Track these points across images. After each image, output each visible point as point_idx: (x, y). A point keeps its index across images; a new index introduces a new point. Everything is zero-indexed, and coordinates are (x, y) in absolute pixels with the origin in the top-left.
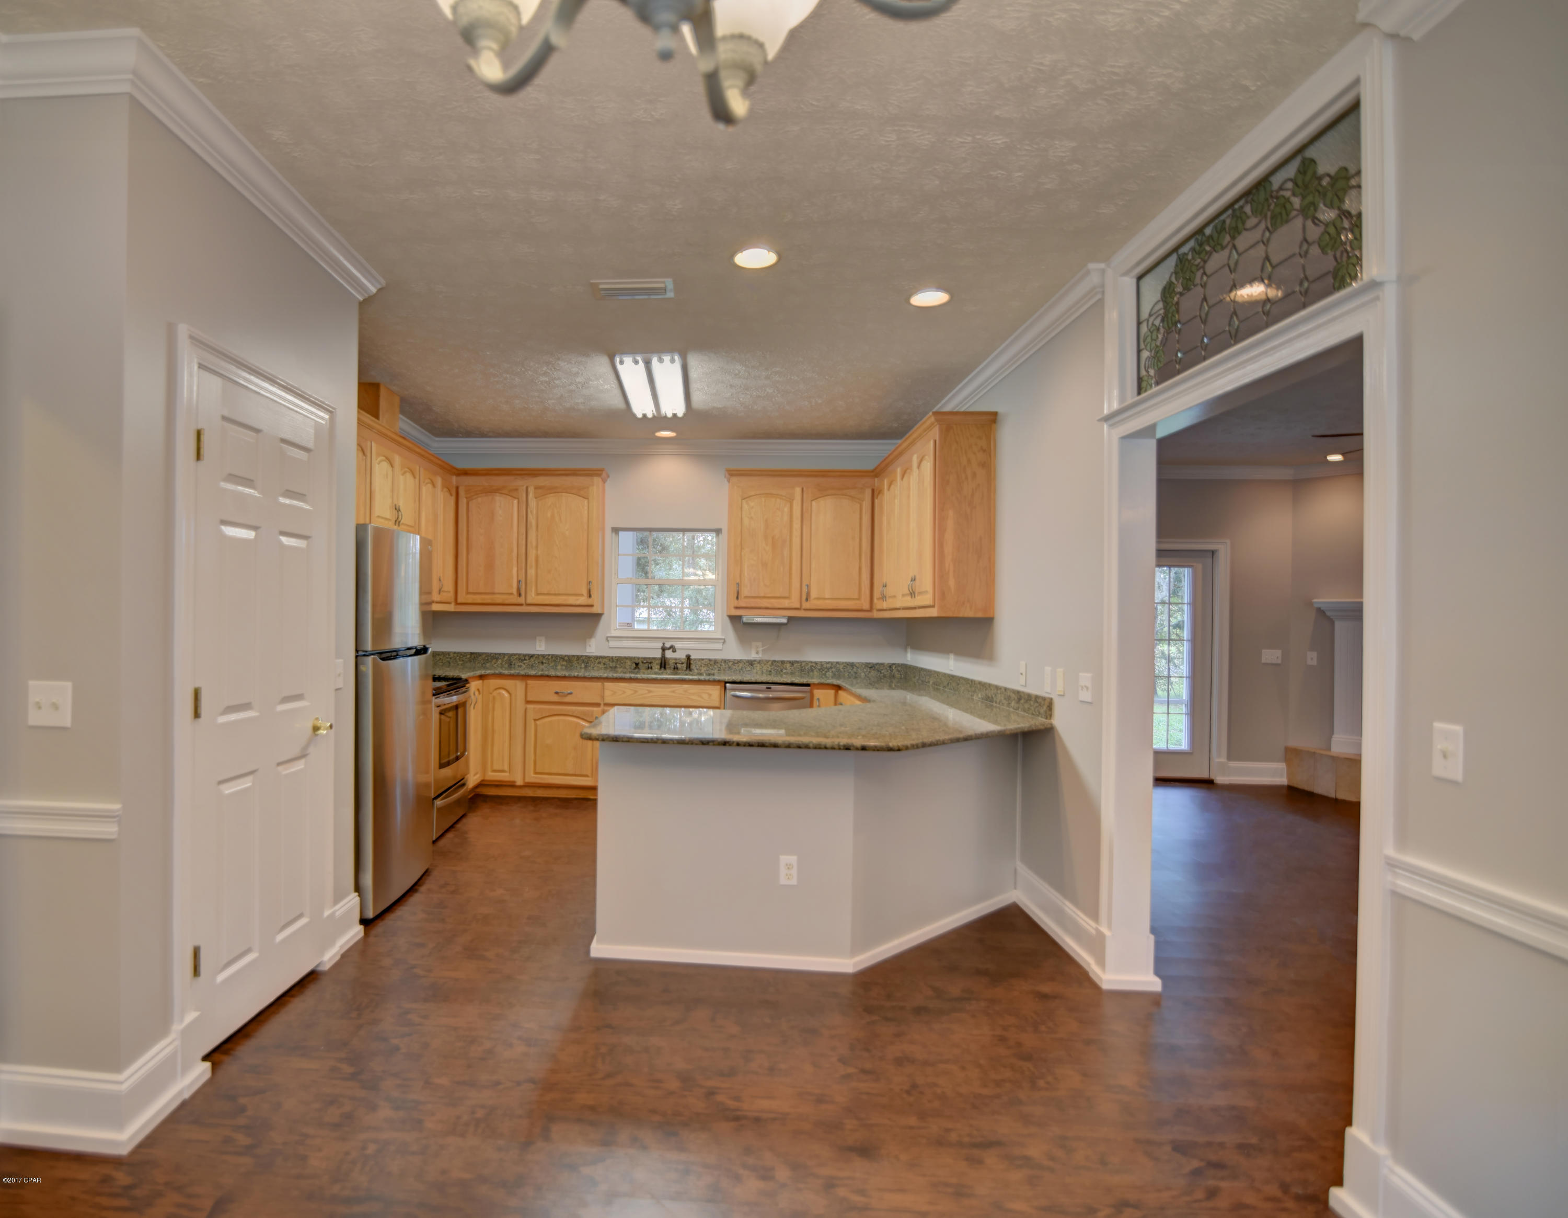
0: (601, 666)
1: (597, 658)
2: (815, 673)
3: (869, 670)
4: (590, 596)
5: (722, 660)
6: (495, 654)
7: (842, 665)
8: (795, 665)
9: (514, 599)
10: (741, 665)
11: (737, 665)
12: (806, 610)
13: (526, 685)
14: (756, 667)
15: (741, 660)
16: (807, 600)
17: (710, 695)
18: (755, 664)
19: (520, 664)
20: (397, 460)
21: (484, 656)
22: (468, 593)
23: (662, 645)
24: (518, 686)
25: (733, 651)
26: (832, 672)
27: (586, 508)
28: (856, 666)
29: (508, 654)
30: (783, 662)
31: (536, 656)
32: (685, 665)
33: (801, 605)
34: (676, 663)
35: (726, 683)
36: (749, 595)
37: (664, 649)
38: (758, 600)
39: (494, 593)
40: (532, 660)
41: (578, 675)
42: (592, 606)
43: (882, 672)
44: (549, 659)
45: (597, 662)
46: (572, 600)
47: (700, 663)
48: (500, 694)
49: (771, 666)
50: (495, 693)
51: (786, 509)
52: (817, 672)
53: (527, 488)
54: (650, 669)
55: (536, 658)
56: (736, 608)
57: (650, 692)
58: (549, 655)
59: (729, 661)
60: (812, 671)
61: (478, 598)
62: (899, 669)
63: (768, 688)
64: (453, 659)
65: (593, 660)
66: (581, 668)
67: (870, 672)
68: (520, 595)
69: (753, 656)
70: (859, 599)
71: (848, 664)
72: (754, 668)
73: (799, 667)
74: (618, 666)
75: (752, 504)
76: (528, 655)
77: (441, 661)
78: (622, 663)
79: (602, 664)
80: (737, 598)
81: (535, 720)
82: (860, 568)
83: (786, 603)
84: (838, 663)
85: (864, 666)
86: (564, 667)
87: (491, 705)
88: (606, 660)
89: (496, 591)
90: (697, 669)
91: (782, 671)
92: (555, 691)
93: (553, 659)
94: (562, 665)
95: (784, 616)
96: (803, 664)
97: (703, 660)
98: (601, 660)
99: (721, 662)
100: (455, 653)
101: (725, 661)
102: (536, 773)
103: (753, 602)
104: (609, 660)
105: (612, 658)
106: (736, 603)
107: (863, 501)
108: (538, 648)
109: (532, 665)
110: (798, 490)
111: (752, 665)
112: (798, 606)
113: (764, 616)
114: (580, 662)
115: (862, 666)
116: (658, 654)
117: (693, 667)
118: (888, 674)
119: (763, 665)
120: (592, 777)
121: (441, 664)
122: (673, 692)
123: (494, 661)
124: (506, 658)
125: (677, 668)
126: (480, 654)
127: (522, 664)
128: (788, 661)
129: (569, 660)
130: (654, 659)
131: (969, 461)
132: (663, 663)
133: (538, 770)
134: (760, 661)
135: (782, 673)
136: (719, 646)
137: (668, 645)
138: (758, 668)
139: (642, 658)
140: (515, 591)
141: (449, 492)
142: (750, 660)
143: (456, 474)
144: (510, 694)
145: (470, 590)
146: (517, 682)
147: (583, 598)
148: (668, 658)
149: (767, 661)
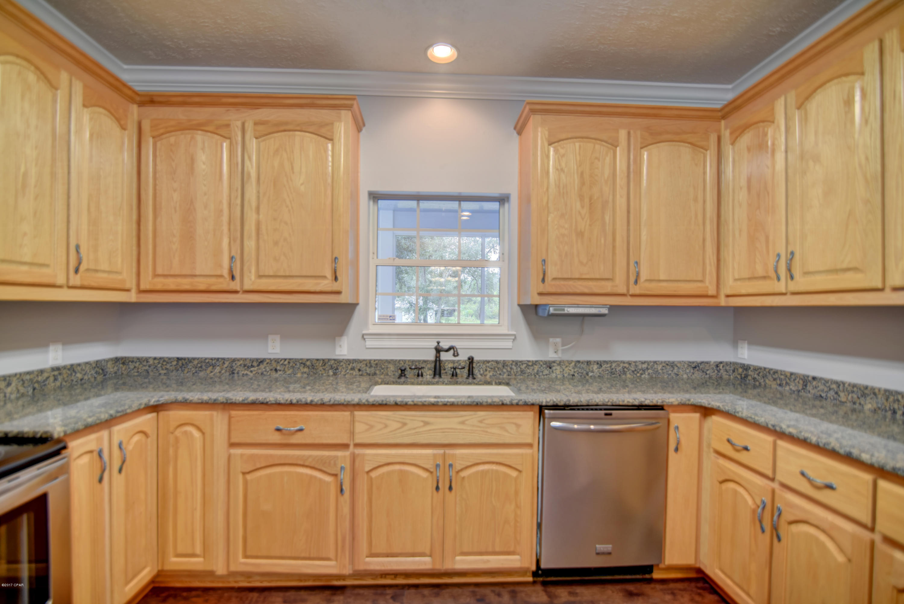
0: (354, 373)
1: (349, 361)
2: (628, 376)
3: (692, 371)
4: (336, 279)
5: (513, 361)
6: (212, 359)
7: (661, 366)
8: (604, 366)
9: (226, 284)
10: (536, 368)
11: (532, 368)
12: (633, 296)
13: (230, 418)
14: (556, 369)
15: (536, 361)
16: (636, 282)
17: (518, 426)
18: (553, 366)
19: (246, 372)
21: (196, 362)
22: (156, 275)
23: (436, 344)
24: (218, 424)
25: (526, 349)
26: (649, 374)
27: (330, 155)
28: (677, 366)
29: (228, 359)
30: (588, 363)
31: (268, 361)
32: (466, 371)
33: (628, 290)
34: (455, 369)
35: (542, 408)
36: (560, 276)
37: (438, 350)
38: (571, 283)
39: (195, 276)
40: (262, 366)
41: (312, 401)
42: (339, 293)
43: (708, 372)
44: (285, 365)
45: (350, 367)
46: (310, 285)
47: (484, 366)
48: (186, 432)
49: (574, 368)
50: (178, 432)
51: (608, 160)
52: (630, 374)
53: (243, 124)
54: (420, 377)
55: (268, 363)
56: (540, 294)
57: (426, 423)
58: (285, 360)
59: (522, 362)
60: (625, 373)
61: (171, 284)
62: (728, 368)
63: (606, 414)
64: (152, 367)
65: (344, 366)
66: (328, 376)
67: (693, 373)
68: (233, 278)
69: (551, 356)
70: (702, 281)
72: (553, 371)
73: (609, 369)
74: (378, 372)
75: (561, 150)
76: (257, 360)
77: (136, 370)
78: (383, 369)
79: (356, 370)
80: (543, 280)
81: (244, 473)
82: (704, 240)
83: (608, 287)
84: (655, 362)
86: (305, 375)
87: (171, 451)
88: (363, 366)
89: (198, 272)
90: (481, 375)
91: (587, 374)
92: (275, 427)
93: (291, 365)
94: (303, 373)
95: (604, 305)
97: (488, 362)
98: (354, 365)
99: (512, 365)
100: (155, 359)
101: (517, 363)
102: (246, 556)
103: (561, 287)
104: (366, 365)
105: (370, 361)
106: (542, 288)
107: (706, 150)
108: (270, 350)
109: (262, 374)
110: (622, 134)
111: (550, 368)
112: (623, 290)
113: (576, 305)
114: (327, 367)
115: (684, 366)
116: (431, 356)
117: (476, 371)
118: (714, 375)
119: (563, 367)
120: (336, 560)
121: (136, 374)
122: (463, 423)
124: (227, 364)
125: (456, 375)
126: (190, 360)
127: (249, 373)
128: (595, 362)
129: (313, 365)
130: (426, 362)
132: (438, 366)
133: (249, 553)
134: (560, 362)
135: (587, 377)
136: (508, 344)
137: (445, 345)
138: (558, 372)
139: (409, 361)
140: (225, 272)
141: (118, 120)
142: (549, 361)
143: (132, 100)
144: (203, 433)
145: (159, 271)
146: (215, 413)
147: (325, 282)
148: (442, 361)
149: (570, 362)
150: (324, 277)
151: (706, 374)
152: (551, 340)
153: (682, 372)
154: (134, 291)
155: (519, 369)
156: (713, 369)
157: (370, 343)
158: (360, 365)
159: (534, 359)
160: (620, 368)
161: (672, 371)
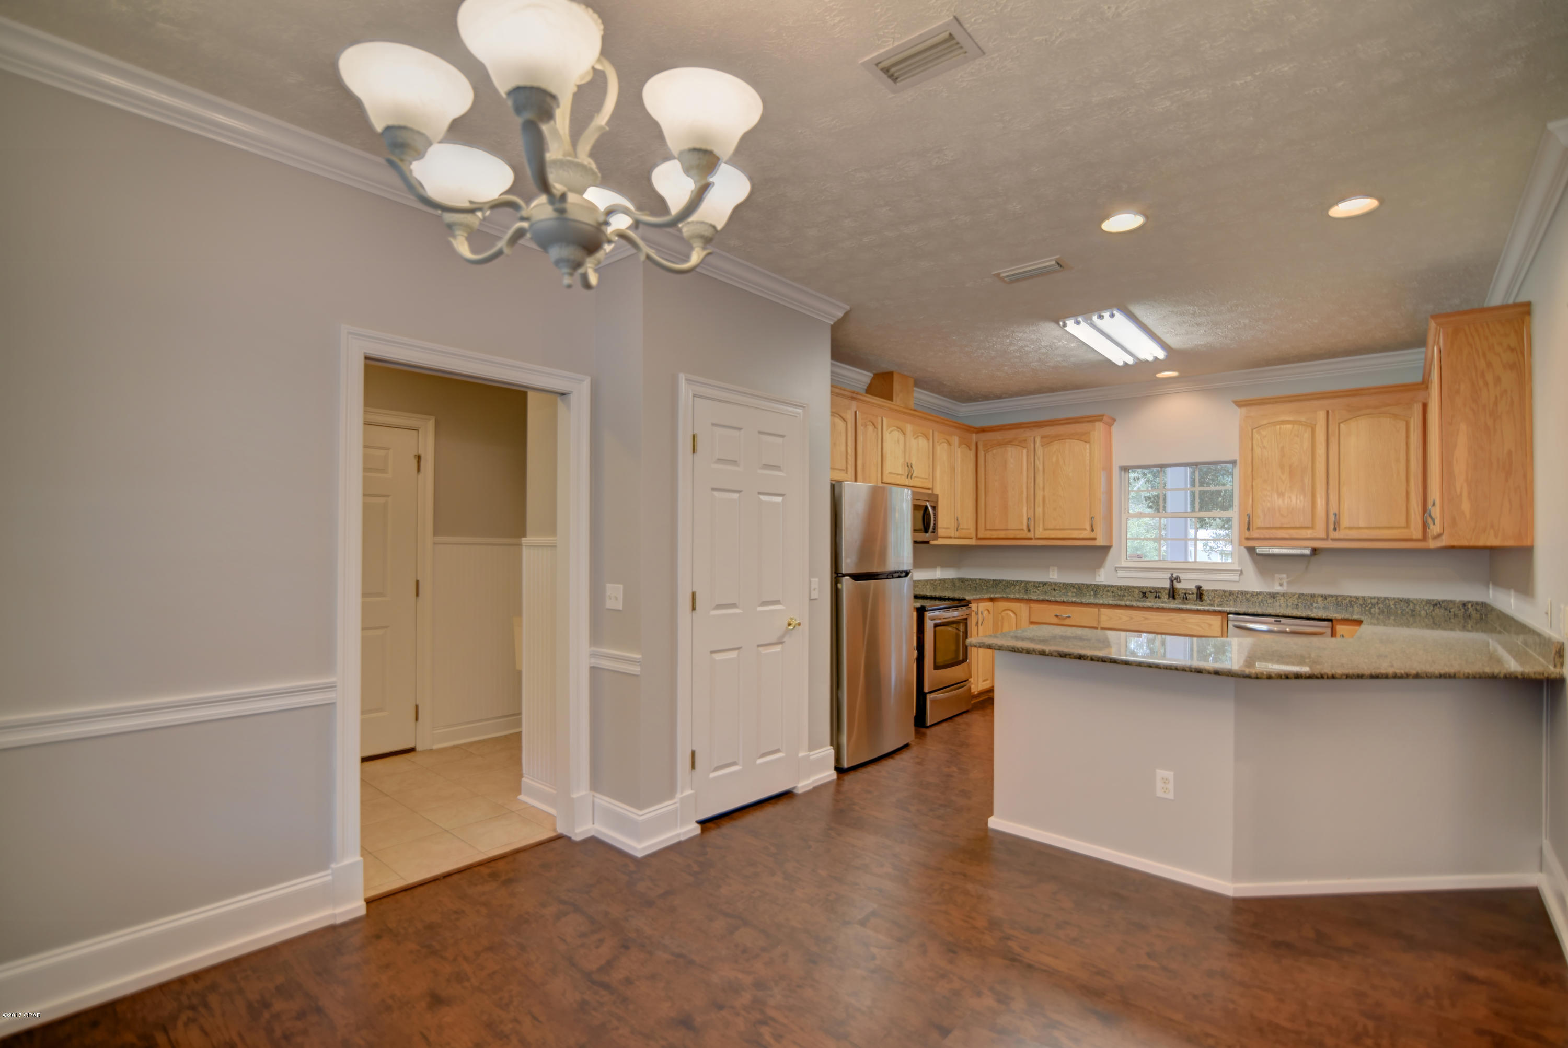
0: (1109, 594)
1: (1105, 586)
2: (1356, 608)
3: (1432, 608)
4: (1093, 530)
5: (1239, 591)
6: (1014, 581)
7: (1393, 602)
8: (1329, 600)
9: (1025, 534)
10: (1260, 597)
11: (1256, 597)
12: (1333, 540)
13: (1030, 607)
14: (1280, 599)
15: (1260, 592)
16: (1335, 529)
17: (1210, 625)
18: (1277, 596)
19: (1035, 590)
20: (909, 428)
21: (1004, 583)
22: (986, 530)
23: (1170, 575)
24: (1023, 609)
25: (1253, 583)
26: (1379, 608)
27: (1088, 451)
28: (1412, 603)
29: (1024, 581)
30: (1313, 596)
31: (1049, 583)
32: (1196, 596)
33: (1328, 536)
34: (1185, 594)
35: (1227, 614)
36: (1262, 526)
37: (1172, 580)
38: (1274, 531)
39: (1007, 530)
40: (1045, 587)
41: (1075, 601)
42: (1095, 539)
43: (1452, 610)
44: (1060, 587)
45: (1105, 590)
46: (1075, 534)
47: (1213, 594)
48: (1006, 613)
49: (1298, 599)
50: (1004, 614)
51: (1307, 436)
52: (1358, 607)
53: (1034, 439)
54: (1157, 598)
55: (1049, 585)
57: (1146, 619)
58: (1061, 583)
59: (1247, 593)
60: (1352, 606)
61: (995, 534)
62: (1478, 608)
64: (978, 585)
65: (1102, 589)
66: (1090, 595)
67: (1433, 610)
68: (1029, 530)
69: (1277, 588)
70: (1408, 526)
71: (1401, 601)
72: (1276, 601)
73: (1334, 601)
74: (1126, 594)
75: (1264, 433)
76: (1042, 583)
77: (969, 586)
78: (1130, 592)
79: (1110, 592)
80: (1248, 529)
82: (1408, 494)
83: (1309, 533)
84: (1386, 598)
85: (1424, 603)
86: (1074, 594)
87: (1000, 623)
88: (1115, 589)
89: (1009, 528)
90: (1210, 600)
91: (1312, 605)
92: (1054, 614)
93: (1065, 586)
94: (1072, 592)
95: (1306, 548)
96: (1339, 599)
97: (1216, 591)
98: (1109, 588)
99: (1237, 594)
100: (980, 579)
101: (1242, 593)
103: (1266, 534)
104: (1118, 589)
105: (1120, 587)
106: (1247, 534)
107: (1410, 418)
108: (1051, 577)
109: (1046, 592)
110: (1322, 415)
111: (1274, 598)
112: (1323, 535)
113: (1281, 547)
114: (1090, 589)
115: (1421, 603)
116: (1167, 585)
117: (1205, 597)
118: (1460, 613)
119: (1287, 598)
121: (969, 588)
122: (1171, 620)
123: (1013, 587)
125: (1187, 599)
126: (1001, 581)
127: (1037, 591)
128: (1319, 595)
129: (1079, 588)
130: (1163, 589)
131: (1489, 364)
132: (1173, 593)
134: (1284, 593)
136: (1235, 577)
137: (1176, 576)
138: (1282, 601)
139: (1150, 587)
140: (1025, 527)
141: (969, 447)
142: (1273, 593)
143: (973, 432)
144: (1016, 615)
145: (988, 527)
146: (1022, 605)
147: (1086, 532)
148: (1177, 588)
149: (1293, 595)
150: (1085, 529)
151: (1450, 612)
152: (1277, 575)
153: (1419, 609)
154: (974, 539)
155: (1244, 598)
156: (1458, 607)
157: (1120, 574)
158: (1114, 588)
159: (1258, 589)
160: (1348, 601)
161: (1407, 607)
